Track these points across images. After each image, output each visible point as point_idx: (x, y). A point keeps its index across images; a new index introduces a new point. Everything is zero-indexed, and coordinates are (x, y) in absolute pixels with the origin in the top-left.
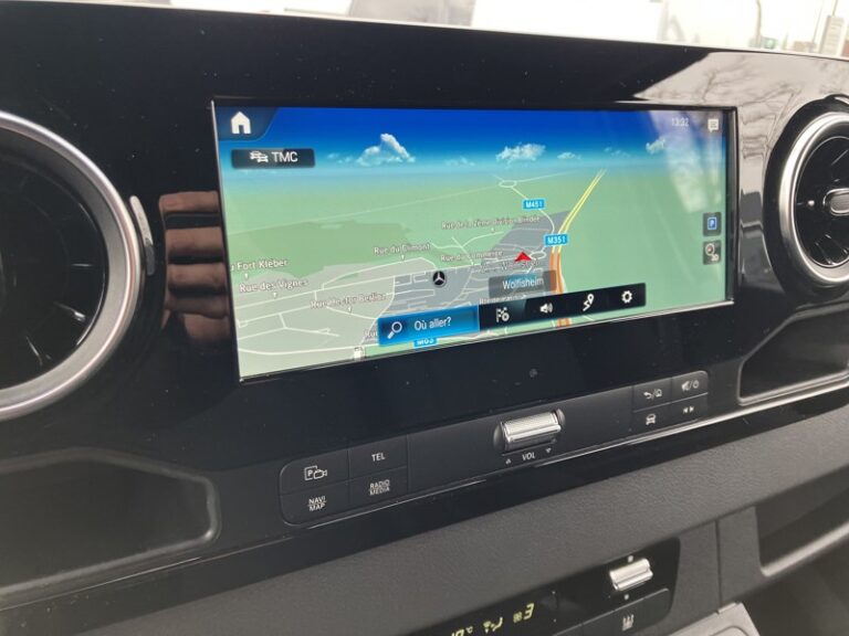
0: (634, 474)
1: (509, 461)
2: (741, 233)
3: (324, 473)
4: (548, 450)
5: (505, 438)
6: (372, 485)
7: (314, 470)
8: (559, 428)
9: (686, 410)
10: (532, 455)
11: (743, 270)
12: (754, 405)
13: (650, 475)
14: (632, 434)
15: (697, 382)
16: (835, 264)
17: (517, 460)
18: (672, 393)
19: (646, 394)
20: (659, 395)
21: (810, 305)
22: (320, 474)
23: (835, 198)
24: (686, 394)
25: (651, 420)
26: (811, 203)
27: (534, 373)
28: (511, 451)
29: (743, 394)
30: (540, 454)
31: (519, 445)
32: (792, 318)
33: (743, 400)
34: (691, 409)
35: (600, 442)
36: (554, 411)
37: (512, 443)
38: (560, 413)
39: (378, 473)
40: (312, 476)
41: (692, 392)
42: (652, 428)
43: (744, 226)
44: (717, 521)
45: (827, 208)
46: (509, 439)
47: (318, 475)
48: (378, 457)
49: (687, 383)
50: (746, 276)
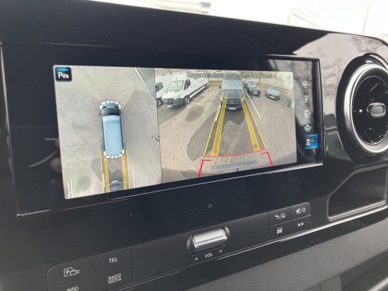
0: (273, 261)
1: (197, 259)
2: (325, 133)
3: (77, 272)
4: (220, 251)
5: (194, 245)
6: (109, 278)
7: (70, 270)
8: (226, 238)
9: (299, 225)
10: (211, 255)
11: (327, 149)
12: (337, 220)
13: (281, 261)
14: (269, 239)
15: (304, 209)
16: (375, 143)
17: (202, 257)
18: (291, 215)
19: (276, 216)
20: (284, 217)
21: (363, 165)
22: (74, 272)
23: (373, 108)
24: (299, 215)
25: (280, 231)
26: (361, 111)
27: (210, 206)
28: (198, 253)
29: (331, 215)
30: (216, 253)
31: (202, 249)
32: (354, 173)
33: (330, 218)
34: (302, 224)
35: (251, 245)
36: (223, 228)
37: (198, 248)
38: (227, 229)
39: (113, 270)
40: (69, 274)
41: (302, 214)
42: (281, 235)
43: (327, 129)
44: (320, 285)
45: (369, 114)
46: (196, 246)
47: (72, 273)
48: (113, 260)
49: (299, 209)
50: (329, 152)
